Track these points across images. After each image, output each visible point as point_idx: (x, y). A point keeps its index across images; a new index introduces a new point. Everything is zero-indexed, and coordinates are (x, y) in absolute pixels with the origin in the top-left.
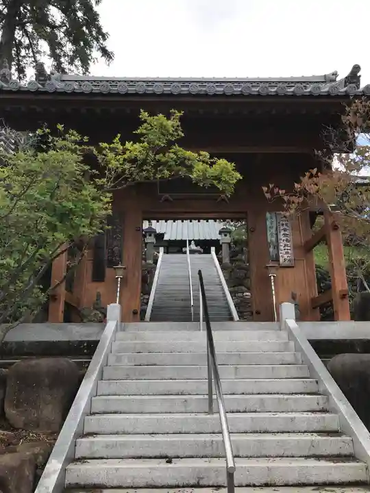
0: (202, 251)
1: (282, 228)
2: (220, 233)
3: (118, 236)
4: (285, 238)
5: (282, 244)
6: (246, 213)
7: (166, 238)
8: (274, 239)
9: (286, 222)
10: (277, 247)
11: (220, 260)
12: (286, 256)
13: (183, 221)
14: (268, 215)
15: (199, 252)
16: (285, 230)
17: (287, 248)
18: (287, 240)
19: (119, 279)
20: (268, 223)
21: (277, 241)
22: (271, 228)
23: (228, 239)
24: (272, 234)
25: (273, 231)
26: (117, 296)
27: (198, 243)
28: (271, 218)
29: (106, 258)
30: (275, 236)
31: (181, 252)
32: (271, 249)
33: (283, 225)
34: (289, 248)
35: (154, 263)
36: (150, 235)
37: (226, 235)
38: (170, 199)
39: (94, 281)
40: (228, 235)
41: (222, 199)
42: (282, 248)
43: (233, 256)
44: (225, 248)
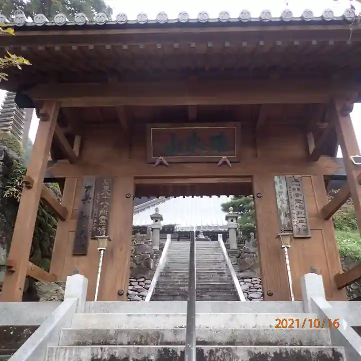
0: (210, 239)
1: (293, 193)
2: (227, 219)
3: (106, 204)
4: (298, 205)
5: (294, 211)
6: (251, 177)
8: (285, 206)
9: (298, 187)
10: (289, 215)
12: (300, 225)
14: (276, 179)
15: (207, 240)
16: (297, 195)
17: (300, 215)
18: (300, 207)
19: (102, 252)
20: (277, 188)
21: (289, 208)
22: (281, 193)
24: (282, 201)
25: (284, 197)
26: (97, 272)
28: (280, 182)
29: (90, 229)
30: (286, 202)
32: (282, 218)
33: (294, 189)
34: (303, 216)
35: (160, 249)
37: (232, 221)
38: (165, 162)
39: (74, 255)
40: (235, 221)
41: (225, 163)
42: (295, 216)
43: (240, 243)
44: (232, 234)
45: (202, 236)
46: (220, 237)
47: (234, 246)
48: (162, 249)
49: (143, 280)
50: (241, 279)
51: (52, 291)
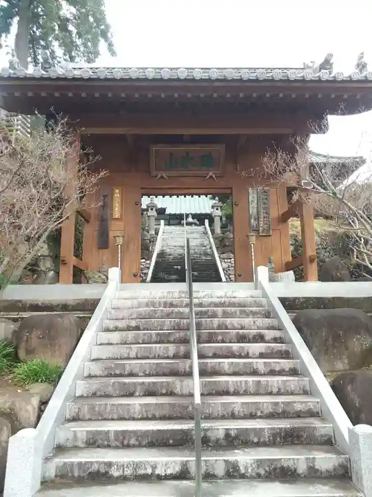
0: (198, 223)
1: (262, 202)
2: (213, 207)
4: (264, 211)
5: (262, 216)
6: (231, 188)
7: (168, 212)
8: (255, 212)
9: (266, 197)
10: (258, 219)
11: (213, 231)
12: (265, 227)
13: (185, 197)
14: (250, 190)
15: (196, 224)
16: (265, 204)
17: (265, 219)
18: (266, 213)
19: (120, 246)
20: (250, 198)
21: (258, 214)
23: (219, 213)
24: (253, 208)
25: (255, 205)
27: (194, 216)
28: (253, 193)
30: (256, 209)
31: (180, 224)
32: (252, 221)
33: (263, 199)
34: (268, 220)
35: (155, 233)
36: (152, 209)
37: (217, 209)
38: (164, 176)
39: (99, 248)
40: (219, 209)
41: (211, 177)
42: (262, 220)
43: (223, 227)
44: (217, 220)
45: (190, 220)
46: (207, 221)
47: (218, 230)
48: (157, 233)
49: (144, 260)
50: (222, 259)
51: (96, 277)
